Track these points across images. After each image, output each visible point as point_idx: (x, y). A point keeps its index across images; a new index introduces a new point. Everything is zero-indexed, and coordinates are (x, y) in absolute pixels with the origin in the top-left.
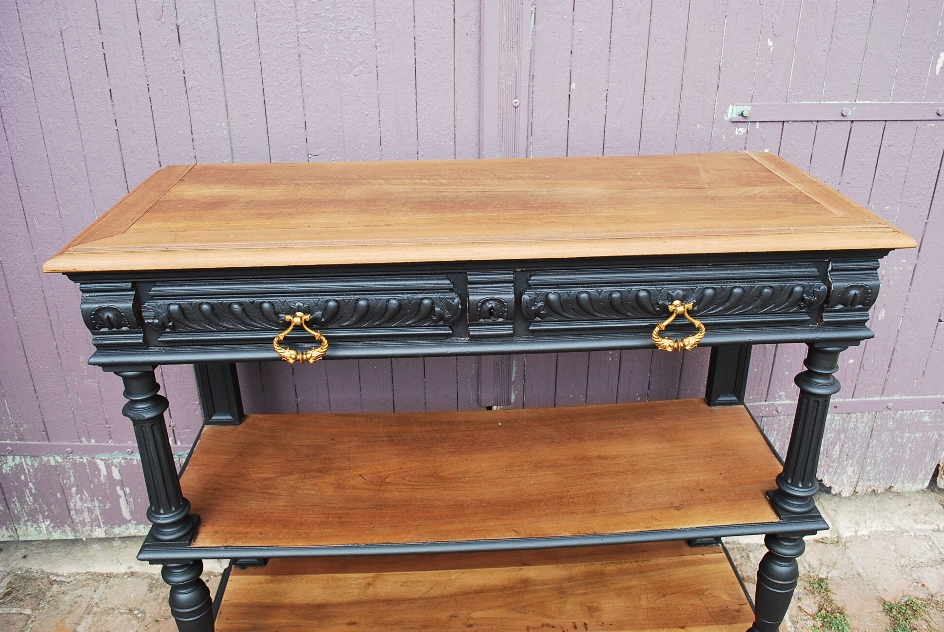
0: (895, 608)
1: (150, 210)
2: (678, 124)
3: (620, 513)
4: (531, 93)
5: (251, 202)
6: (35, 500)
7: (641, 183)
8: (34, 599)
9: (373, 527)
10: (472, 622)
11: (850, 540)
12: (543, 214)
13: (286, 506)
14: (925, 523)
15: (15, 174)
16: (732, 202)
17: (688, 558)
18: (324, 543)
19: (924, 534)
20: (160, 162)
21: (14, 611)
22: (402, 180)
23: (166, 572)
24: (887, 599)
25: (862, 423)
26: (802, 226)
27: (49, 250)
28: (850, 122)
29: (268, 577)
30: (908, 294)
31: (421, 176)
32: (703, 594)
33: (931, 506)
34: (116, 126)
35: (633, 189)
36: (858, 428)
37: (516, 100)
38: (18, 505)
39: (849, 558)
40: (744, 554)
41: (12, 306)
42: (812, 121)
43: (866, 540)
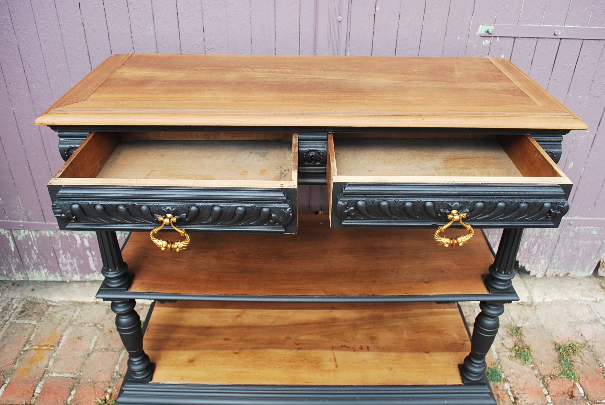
0: (562, 348)
1: (102, 85)
2: (445, 36)
3: (390, 283)
4: (349, 12)
5: (165, 81)
6: (38, 257)
7: (415, 77)
8: (38, 316)
9: (238, 284)
10: (299, 342)
11: (540, 304)
12: (348, 97)
13: (186, 269)
14: (588, 296)
15: (21, 56)
16: (472, 93)
17: (435, 310)
18: (208, 293)
19: (587, 303)
20: (111, 51)
21: (26, 322)
22: (262, 69)
23: (113, 306)
24: (558, 342)
25: (553, 232)
26: (514, 111)
27: (43, 105)
28: (559, 39)
29: (178, 309)
30: (589, 153)
31: (275, 66)
32: (442, 333)
33: (593, 286)
34: (83, 26)
35: (410, 81)
36: (550, 236)
37: (339, 17)
38: (28, 260)
39: (537, 316)
40: (472, 309)
41: (21, 139)
42: (534, 38)
43: (549, 305)
